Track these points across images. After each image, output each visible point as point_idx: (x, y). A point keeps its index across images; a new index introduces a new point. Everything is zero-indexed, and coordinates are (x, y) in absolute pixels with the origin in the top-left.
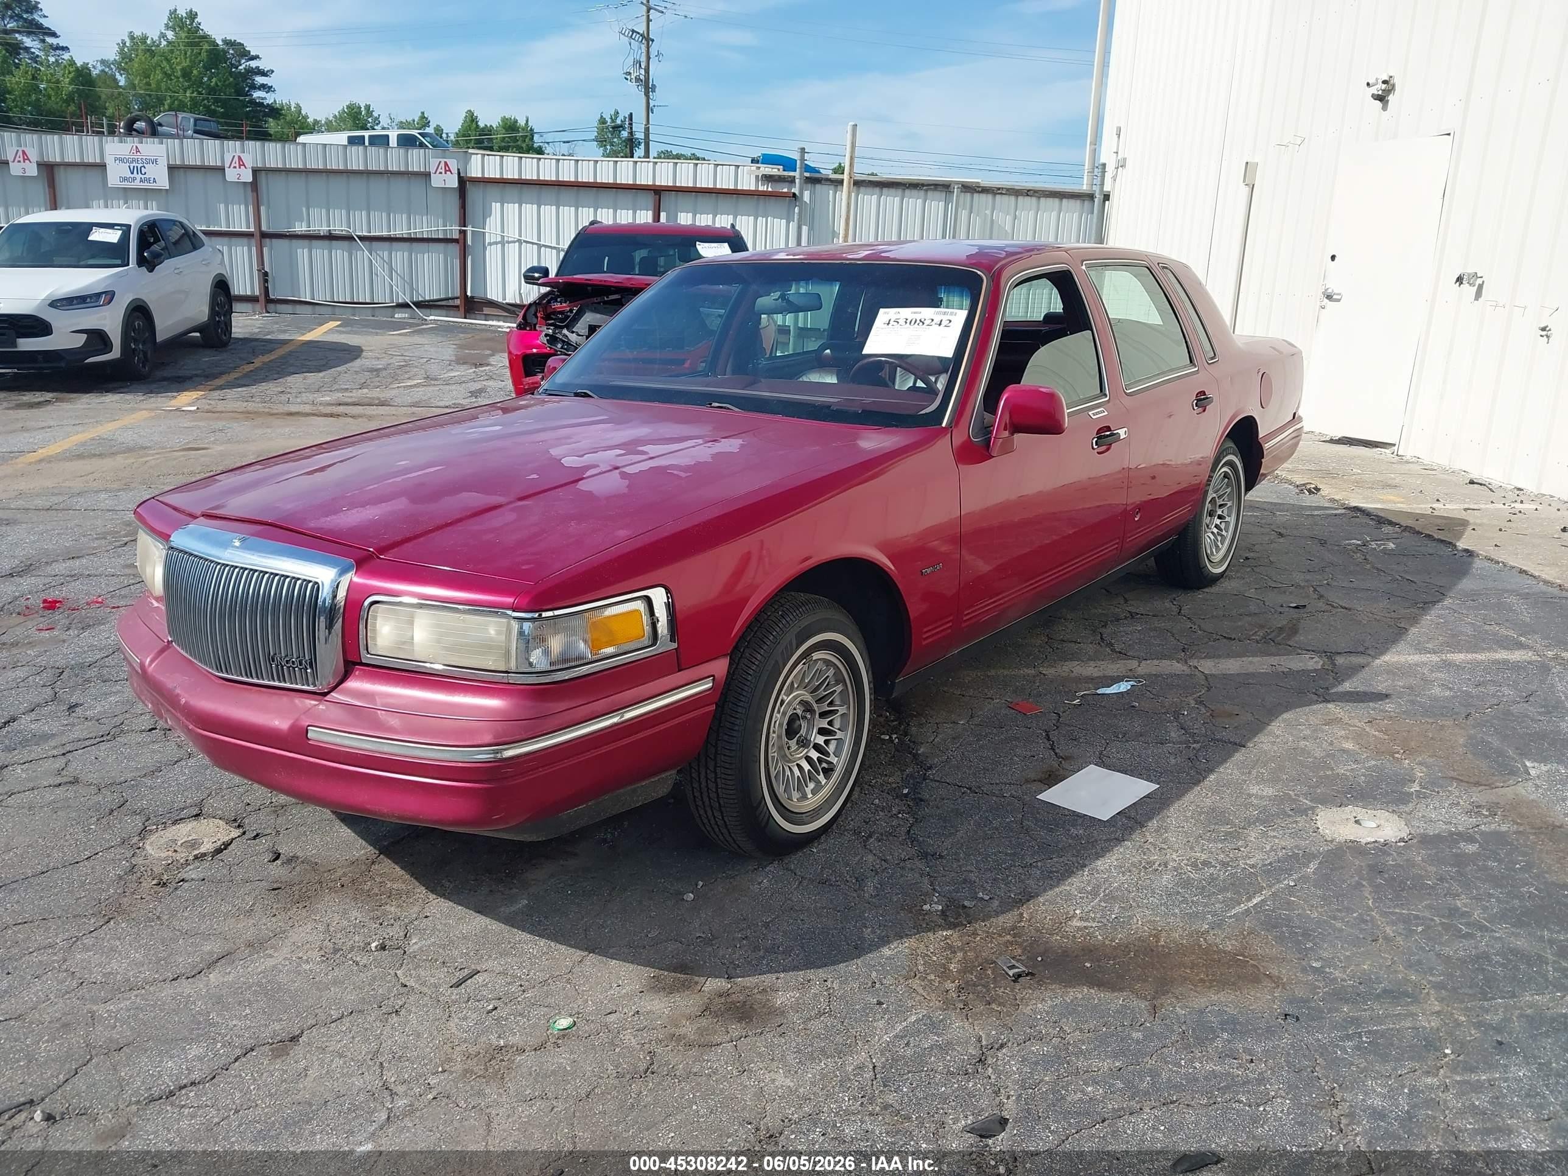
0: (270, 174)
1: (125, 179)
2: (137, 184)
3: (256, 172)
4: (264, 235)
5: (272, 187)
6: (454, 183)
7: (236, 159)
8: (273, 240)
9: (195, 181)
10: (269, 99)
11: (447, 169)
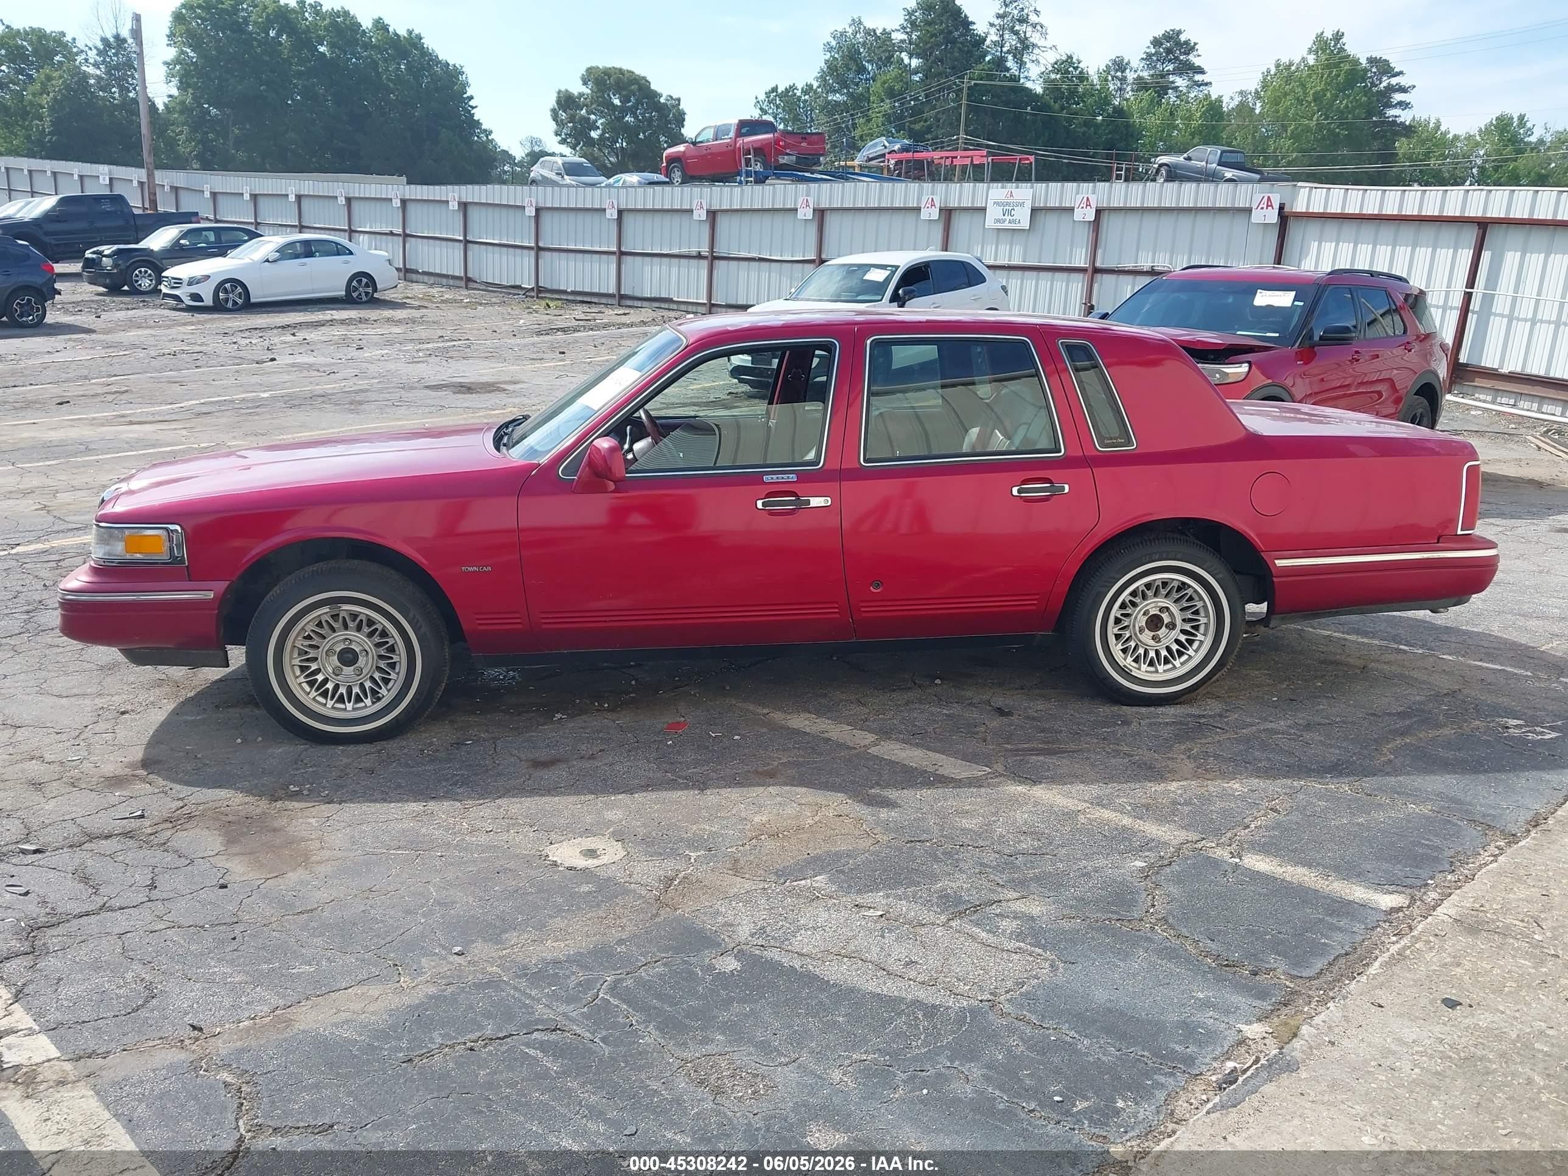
0: (1112, 214)
1: (998, 221)
2: (1007, 225)
3: (1099, 212)
4: (1097, 271)
5: (1112, 226)
6: (1273, 217)
7: (1085, 199)
8: (1104, 275)
9: (1051, 221)
10: (1405, 117)
11: (1269, 205)
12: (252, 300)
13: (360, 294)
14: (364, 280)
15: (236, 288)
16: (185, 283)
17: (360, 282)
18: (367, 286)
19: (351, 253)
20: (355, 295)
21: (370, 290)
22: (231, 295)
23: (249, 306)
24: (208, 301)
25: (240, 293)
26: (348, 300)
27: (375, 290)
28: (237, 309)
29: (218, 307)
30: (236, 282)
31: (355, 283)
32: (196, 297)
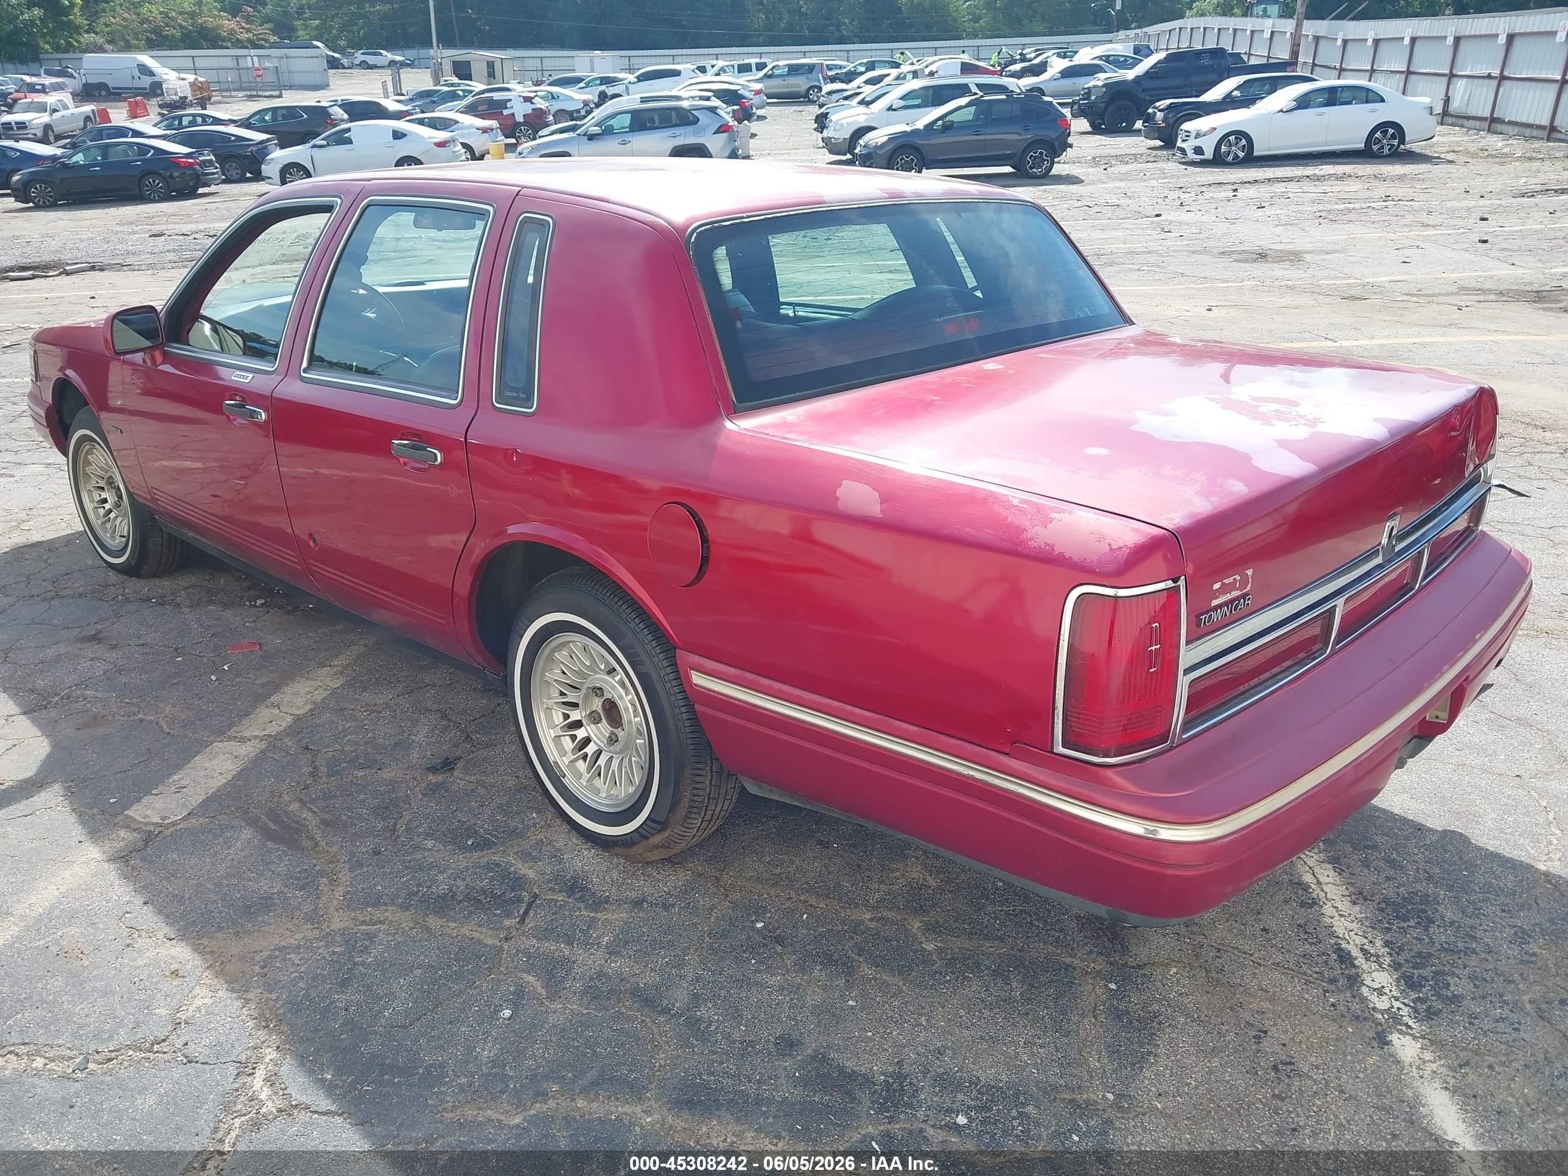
12: (1256, 154)
13: (1382, 147)
14: (1391, 131)
15: (1241, 140)
16: (1193, 135)
17: (1385, 133)
18: (1393, 137)
19: (1383, 100)
20: (1375, 148)
21: (1396, 142)
22: (1233, 148)
23: (1251, 160)
24: (1209, 154)
25: (1244, 146)
26: (1367, 153)
27: (1402, 141)
28: (1238, 163)
29: (1218, 161)
30: (1240, 134)
31: (1378, 135)
32: (1198, 150)
